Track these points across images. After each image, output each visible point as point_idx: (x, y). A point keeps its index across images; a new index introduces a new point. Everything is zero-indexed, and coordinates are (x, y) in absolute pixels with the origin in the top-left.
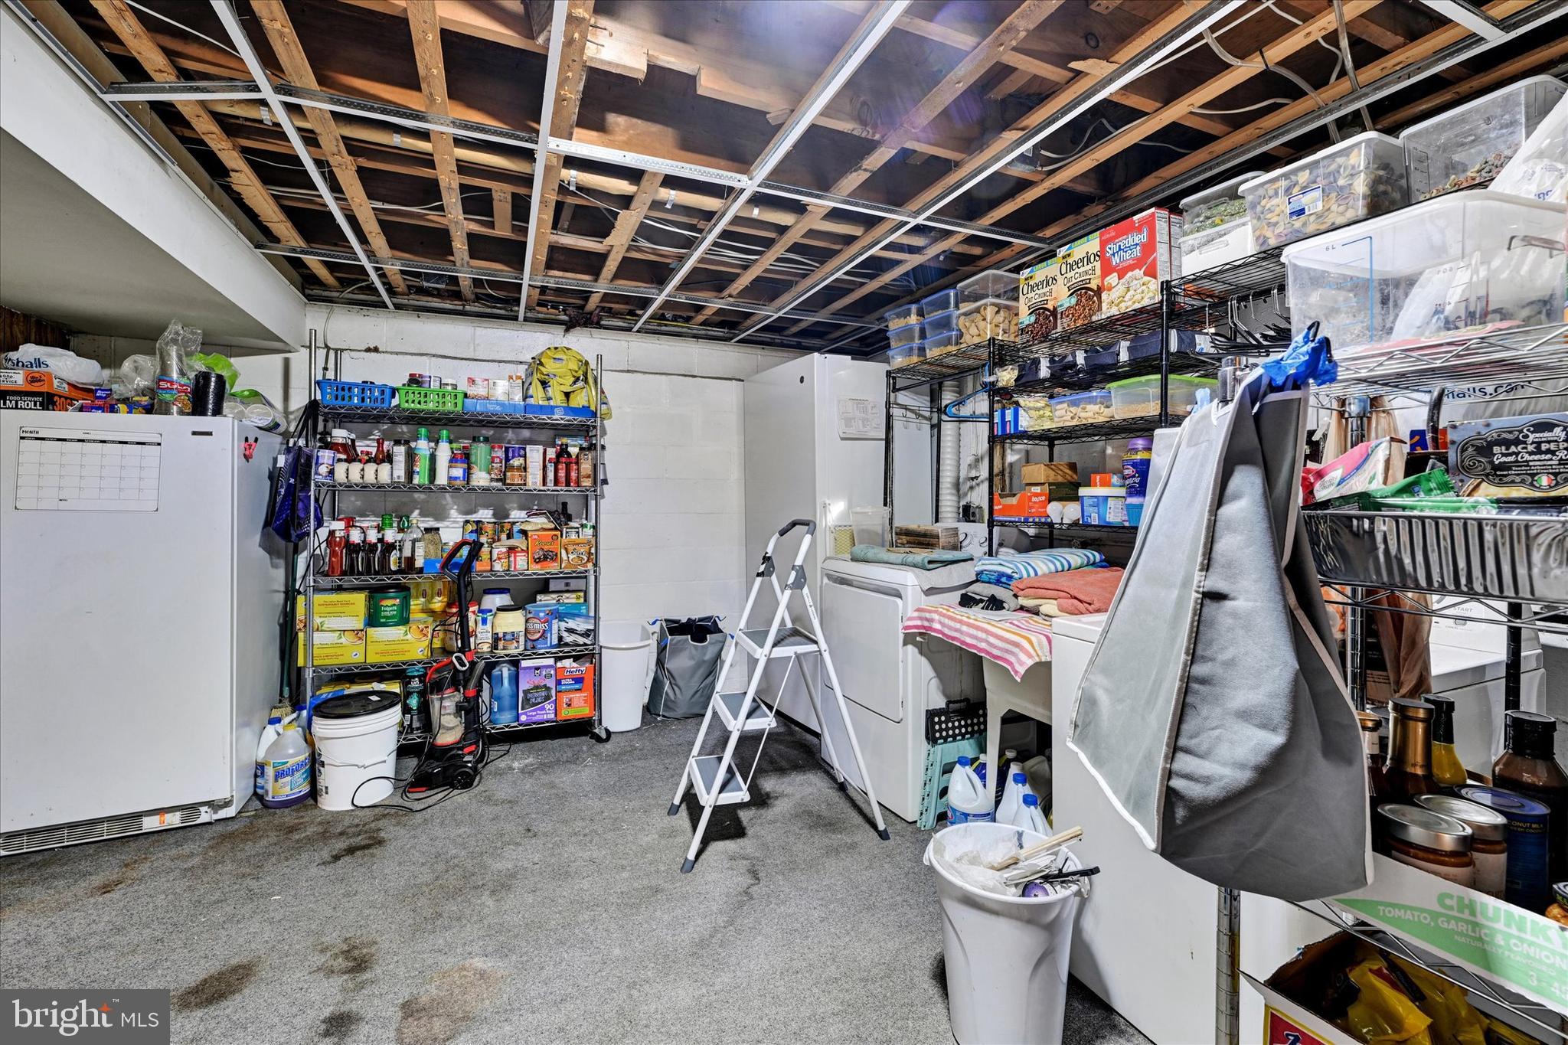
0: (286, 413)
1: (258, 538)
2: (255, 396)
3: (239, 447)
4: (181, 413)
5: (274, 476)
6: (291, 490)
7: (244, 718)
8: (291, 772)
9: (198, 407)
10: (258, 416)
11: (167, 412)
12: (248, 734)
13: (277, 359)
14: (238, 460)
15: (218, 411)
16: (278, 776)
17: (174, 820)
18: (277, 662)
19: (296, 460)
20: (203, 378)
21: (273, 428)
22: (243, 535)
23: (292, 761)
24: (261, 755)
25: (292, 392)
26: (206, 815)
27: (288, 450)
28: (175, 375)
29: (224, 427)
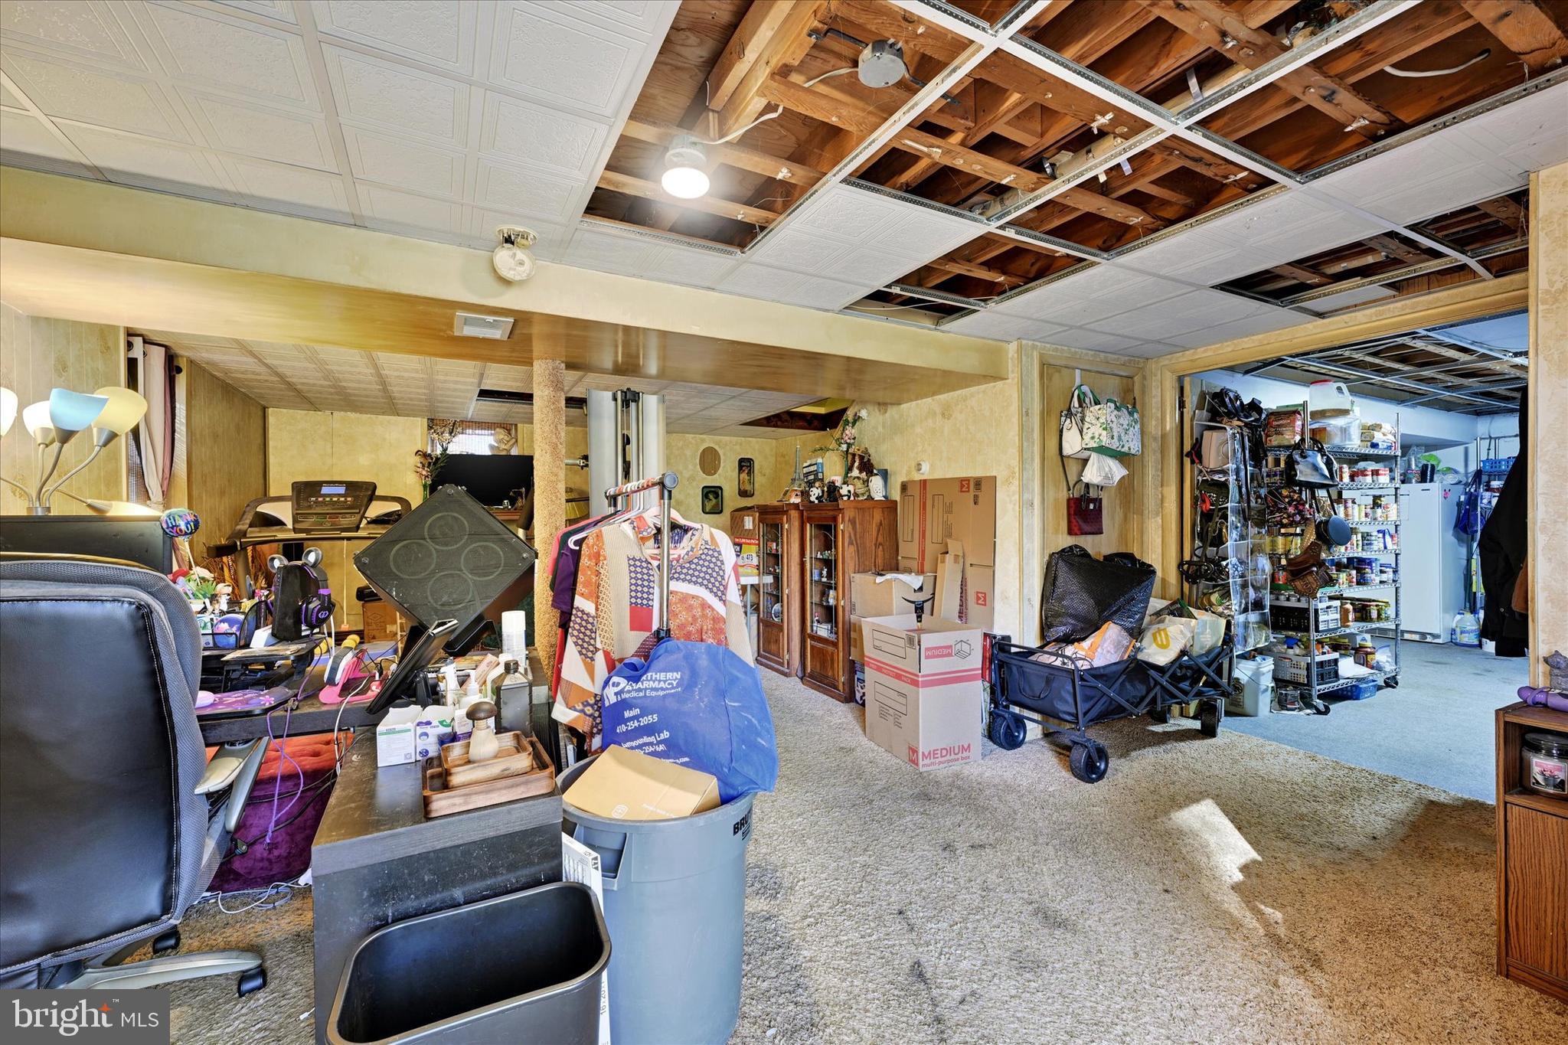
0: (1466, 473)
1: (1451, 532)
2: (1450, 470)
3: (1442, 493)
4: (1417, 482)
5: (1459, 504)
6: (1467, 511)
7: (1446, 610)
8: (1468, 632)
9: (1423, 479)
10: (1451, 479)
11: (1411, 482)
12: (1448, 616)
13: (1461, 448)
14: (1441, 498)
15: (1432, 480)
16: (1462, 633)
17: (1416, 637)
18: (1463, 592)
19: (1470, 498)
20: (1425, 467)
21: (1459, 482)
22: (1444, 530)
23: (1468, 628)
24: (1454, 626)
25: (1470, 463)
26: (1429, 639)
27: (1466, 493)
28: (1413, 467)
29: (1435, 488)
